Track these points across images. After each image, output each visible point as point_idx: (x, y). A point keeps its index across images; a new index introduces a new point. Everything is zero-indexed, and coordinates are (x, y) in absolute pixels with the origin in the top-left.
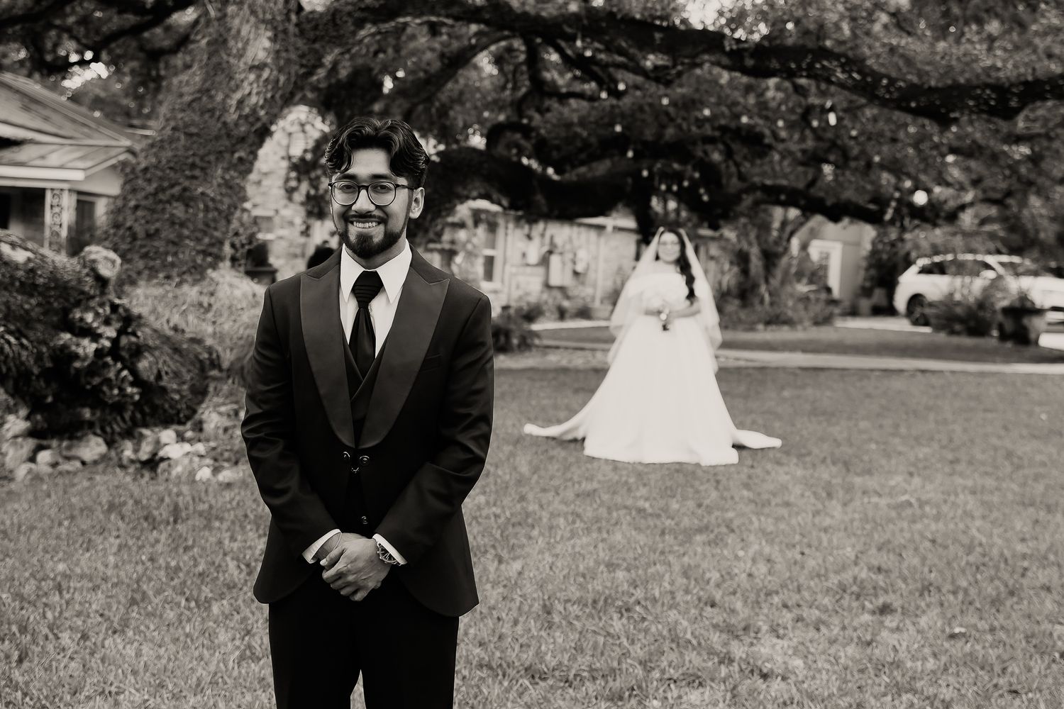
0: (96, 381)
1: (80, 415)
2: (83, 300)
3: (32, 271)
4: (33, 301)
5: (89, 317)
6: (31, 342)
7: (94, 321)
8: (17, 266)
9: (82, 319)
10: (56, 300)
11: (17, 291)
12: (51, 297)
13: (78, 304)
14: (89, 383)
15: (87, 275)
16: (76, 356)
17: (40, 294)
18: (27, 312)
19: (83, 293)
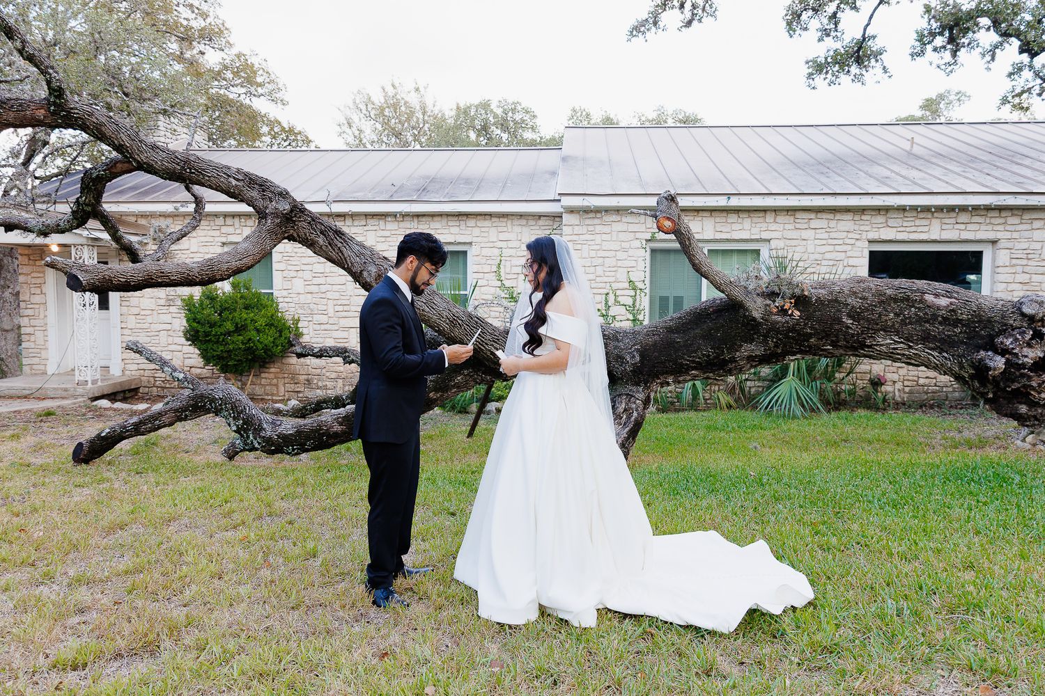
0: (1015, 386)
1: (1017, 409)
2: (1005, 330)
3: (953, 310)
4: (958, 330)
5: (1008, 342)
6: (953, 356)
7: (1012, 343)
8: (939, 308)
9: (1002, 343)
10: (981, 330)
11: (940, 323)
12: (977, 327)
13: (1002, 332)
14: (1010, 387)
15: (1013, 313)
16: (989, 369)
17: (963, 325)
18: (949, 336)
19: (1006, 325)
